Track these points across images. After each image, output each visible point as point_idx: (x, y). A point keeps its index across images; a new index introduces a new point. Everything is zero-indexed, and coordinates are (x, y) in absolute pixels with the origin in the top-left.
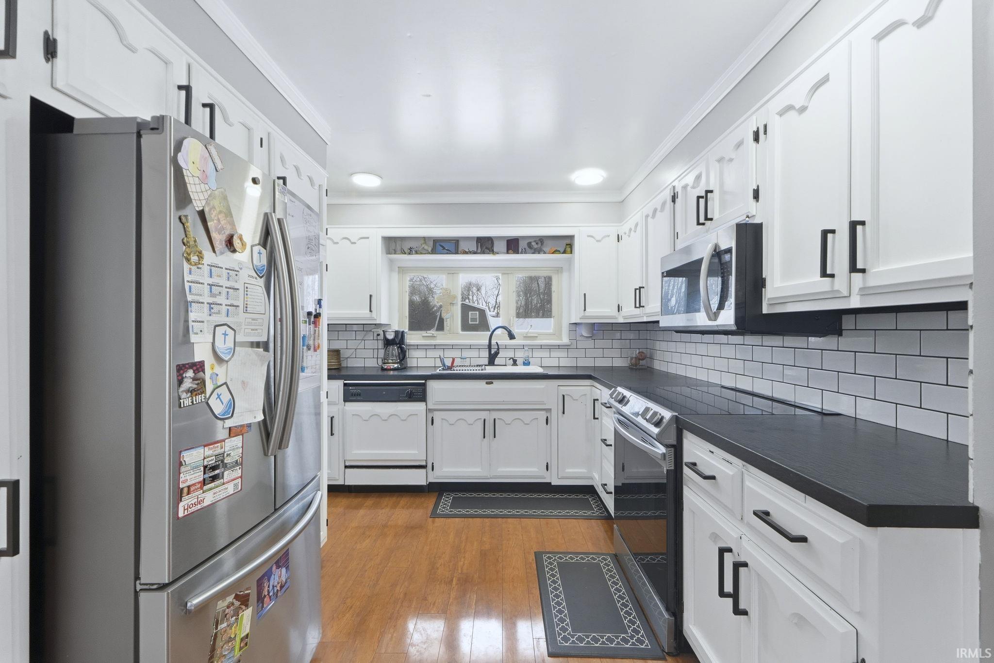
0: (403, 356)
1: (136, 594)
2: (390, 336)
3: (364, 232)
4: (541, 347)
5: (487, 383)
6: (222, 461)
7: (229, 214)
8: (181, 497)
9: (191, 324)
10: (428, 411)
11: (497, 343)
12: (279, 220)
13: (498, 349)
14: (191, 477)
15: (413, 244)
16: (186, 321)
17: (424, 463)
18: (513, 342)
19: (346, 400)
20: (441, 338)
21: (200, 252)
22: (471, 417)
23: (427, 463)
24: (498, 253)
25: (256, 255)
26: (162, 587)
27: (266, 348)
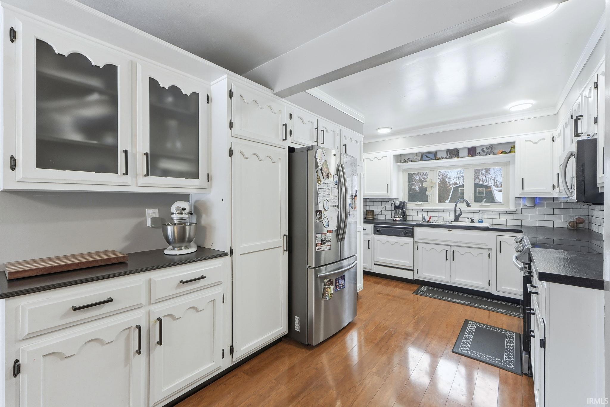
0: (404, 215)
1: (307, 268)
2: (397, 204)
3: (384, 154)
4: (493, 212)
5: (448, 230)
6: (326, 239)
7: (327, 167)
8: (317, 246)
9: (319, 200)
10: (414, 242)
11: (460, 209)
12: (342, 165)
13: (461, 212)
14: (319, 241)
15: (410, 157)
16: (318, 199)
17: (412, 269)
18: (469, 208)
19: (375, 233)
20: (426, 206)
21: (321, 180)
22: (439, 248)
23: (414, 269)
24: (461, 157)
25: (335, 178)
26: (313, 268)
27: (338, 207)
